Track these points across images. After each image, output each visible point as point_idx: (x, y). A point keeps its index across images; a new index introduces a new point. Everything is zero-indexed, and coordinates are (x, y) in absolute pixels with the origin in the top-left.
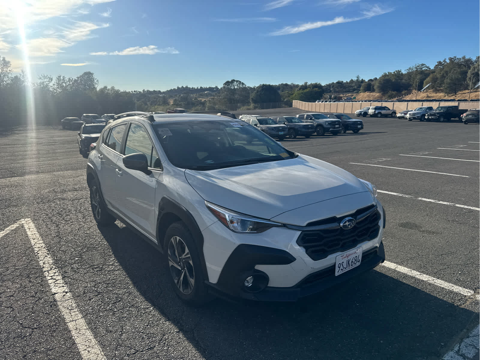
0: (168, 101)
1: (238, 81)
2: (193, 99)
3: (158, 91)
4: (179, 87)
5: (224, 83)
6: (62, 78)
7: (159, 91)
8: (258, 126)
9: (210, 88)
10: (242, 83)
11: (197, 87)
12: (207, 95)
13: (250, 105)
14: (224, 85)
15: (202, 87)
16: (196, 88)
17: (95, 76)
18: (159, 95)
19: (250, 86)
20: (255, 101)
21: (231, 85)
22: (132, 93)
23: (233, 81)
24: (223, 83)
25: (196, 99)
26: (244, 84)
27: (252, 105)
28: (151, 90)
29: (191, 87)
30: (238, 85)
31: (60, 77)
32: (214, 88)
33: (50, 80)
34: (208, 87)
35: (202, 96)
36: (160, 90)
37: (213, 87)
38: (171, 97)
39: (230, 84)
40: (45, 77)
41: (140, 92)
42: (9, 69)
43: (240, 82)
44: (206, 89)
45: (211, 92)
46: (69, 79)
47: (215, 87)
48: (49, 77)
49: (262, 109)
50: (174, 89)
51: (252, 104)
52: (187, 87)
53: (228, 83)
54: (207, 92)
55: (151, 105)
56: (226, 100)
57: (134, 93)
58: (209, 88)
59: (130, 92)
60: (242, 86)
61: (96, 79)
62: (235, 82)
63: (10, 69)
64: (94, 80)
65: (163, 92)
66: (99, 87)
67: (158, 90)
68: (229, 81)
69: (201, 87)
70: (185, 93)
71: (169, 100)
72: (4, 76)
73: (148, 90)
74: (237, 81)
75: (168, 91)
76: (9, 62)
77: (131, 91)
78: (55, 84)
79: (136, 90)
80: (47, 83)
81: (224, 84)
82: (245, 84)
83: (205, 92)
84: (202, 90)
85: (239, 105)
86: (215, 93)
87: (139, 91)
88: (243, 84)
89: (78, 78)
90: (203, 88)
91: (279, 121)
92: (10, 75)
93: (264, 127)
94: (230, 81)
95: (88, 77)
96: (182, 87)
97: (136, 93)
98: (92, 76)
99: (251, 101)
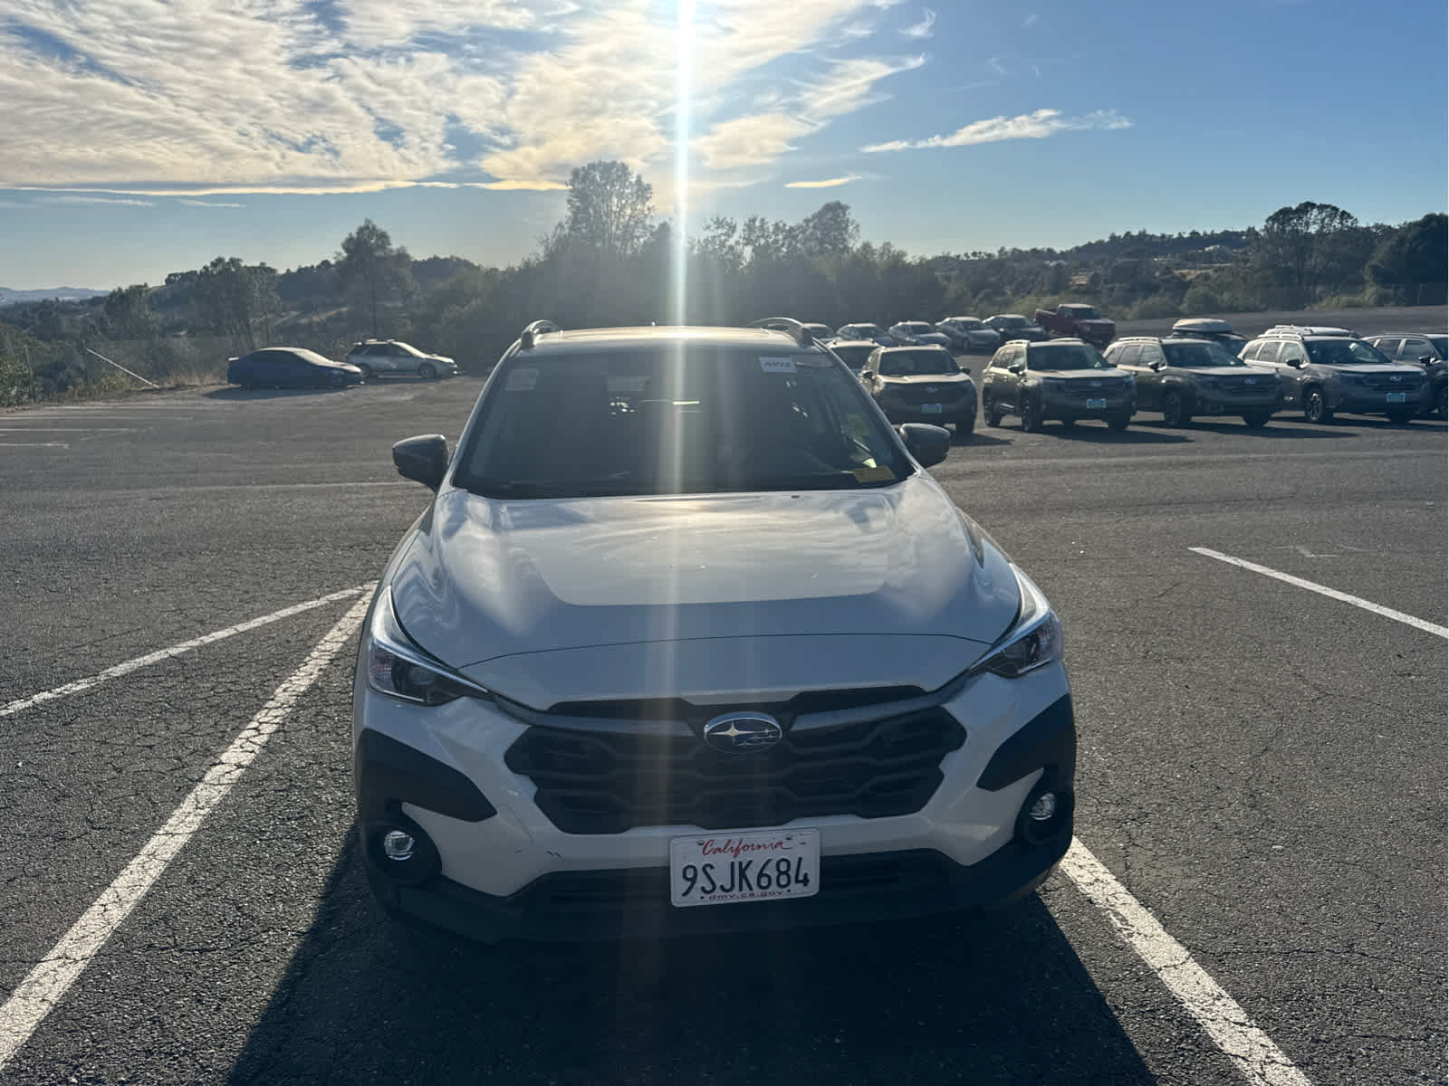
0: (1070, 280)
1: (1328, 206)
2: (1157, 274)
3: (1045, 250)
4: (1117, 235)
5: (1271, 214)
6: (758, 224)
7: (1049, 250)
8: (1302, 366)
9: (1226, 233)
10: (1344, 212)
11: (1180, 234)
12: (1209, 258)
13: (1363, 291)
14: (1270, 222)
15: (1197, 233)
16: (1175, 236)
17: (852, 215)
18: (1048, 262)
19: (1387, 223)
20: (1383, 277)
21: (1295, 221)
22: (965, 259)
23: (1307, 207)
24: (1267, 218)
25: (1168, 270)
26: (1349, 216)
27: (1370, 292)
28: (1025, 247)
29: (1159, 235)
30: (1323, 220)
31: (754, 220)
32: (1243, 232)
33: (730, 232)
34: (1218, 231)
35: (1192, 260)
36: (1051, 247)
37: (1240, 230)
38: (1084, 266)
39: (1293, 219)
40: (719, 224)
41: (990, 255)
42: (649, 204)
43: (1335, 209)
44: (1211, 239)
45: (1226, 249)
46: (776, 225)
47: (1245, 229)
48: (729, 221)
49: (1411, 304)
50: (1100, 243)
51: (1371, 286)
52: (1143, 235)
53: (1284, 215)
54: (1211, 248)
55: (1015, 293)
56: (1269, 272)
57: (972, 258)
58: (1222, 233)
59: (958, 256)
60: (1341, 223)
61: (852, 224)
62: (1315, 212)
63: (651, 205)
64: (847, 225)
65: (1062, 253)
66: (855, 245)
67: (1047, 247)
68: (1290, 208)
69: (1194, 233)
70: (1129, 255)
71: (1075, 277)
72: (636, 223)
73: (1015, 249)
74: (1322, 207)
75: (1077, 248)
76: (649, 188)
77: (962, 254)
78: (741, 241)
79: (978, 251)
80: (723, 238)
81: (1270, 218)
82: (1352, 215)
83: (1207, 249)
84: (1196, 240)
85: (1318, 290)
86: (1240, 251)
87: (988, 252)
88: (1345, 215)
89: (807, 221)
90: (1202, 234)
91: (1404, 353)
92: (648, 222)
93: (1323, 371)
94: (1294, 208)
95: (833, 217)
96: (1128, 234)
97: (977, 258)
98: (844, 215)
99: (1366, 278)
